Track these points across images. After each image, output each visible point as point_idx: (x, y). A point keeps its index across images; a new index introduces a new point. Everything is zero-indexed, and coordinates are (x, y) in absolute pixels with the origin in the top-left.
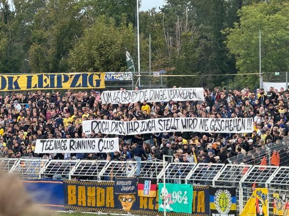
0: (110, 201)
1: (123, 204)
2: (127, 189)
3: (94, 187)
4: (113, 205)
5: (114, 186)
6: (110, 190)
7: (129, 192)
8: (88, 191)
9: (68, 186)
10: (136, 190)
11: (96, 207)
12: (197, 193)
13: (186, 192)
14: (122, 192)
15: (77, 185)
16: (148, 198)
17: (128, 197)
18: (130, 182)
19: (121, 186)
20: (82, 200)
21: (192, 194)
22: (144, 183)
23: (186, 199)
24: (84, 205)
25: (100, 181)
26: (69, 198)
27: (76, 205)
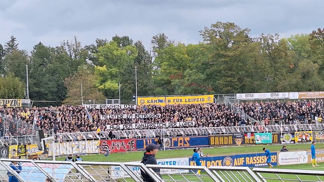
0: (231, 142)
1: (237, 142)
2: (239, 136)
3: (223, 137)
4: (232, 143)
5: (232, 136)
6: (231, 138)
7: (240, 137)
8: (220, 139)
9: (211, 138)
10: (244, 136)
11: (224, 144)
12: (274, 136)
13: (268, 136)
14: (236, 138)
15: (215, 137)
16: (249, 139)
17: (239, 139)
18: (240, 134)
19: (236, 136)
20: (217, 142)
21: (271, 136)
22: (247, 134)
23: (269, 138)
24: (218, 144)
25: (225, 134)
26: (211, 142)
27: (215, 145)
